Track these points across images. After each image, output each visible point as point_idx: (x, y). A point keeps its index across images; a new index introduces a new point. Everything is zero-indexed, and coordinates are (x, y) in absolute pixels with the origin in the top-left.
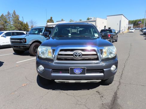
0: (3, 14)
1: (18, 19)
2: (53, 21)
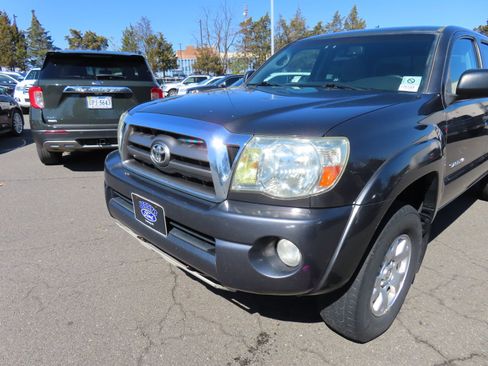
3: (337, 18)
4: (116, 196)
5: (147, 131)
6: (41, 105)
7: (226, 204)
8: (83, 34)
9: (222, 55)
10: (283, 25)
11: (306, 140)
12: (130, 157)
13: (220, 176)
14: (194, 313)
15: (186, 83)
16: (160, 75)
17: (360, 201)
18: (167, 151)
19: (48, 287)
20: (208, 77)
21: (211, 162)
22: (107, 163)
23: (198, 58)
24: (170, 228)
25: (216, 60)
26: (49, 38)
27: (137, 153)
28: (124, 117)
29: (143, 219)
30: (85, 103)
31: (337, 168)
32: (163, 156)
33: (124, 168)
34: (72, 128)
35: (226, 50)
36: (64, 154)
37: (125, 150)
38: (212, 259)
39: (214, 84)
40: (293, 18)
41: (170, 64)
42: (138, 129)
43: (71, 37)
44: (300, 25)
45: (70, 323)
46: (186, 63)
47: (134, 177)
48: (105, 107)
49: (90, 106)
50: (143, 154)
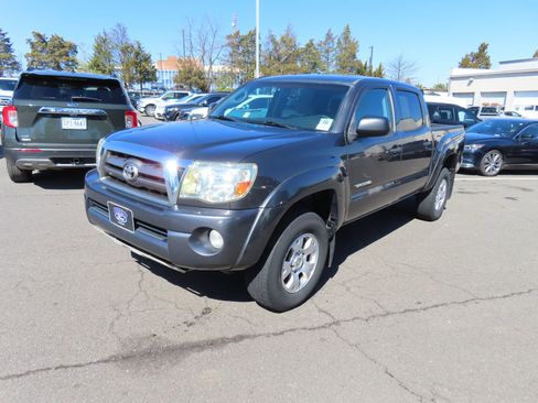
0: (311, 41)
1: (354, 56)
2: (487, 59)
3: (329, 36)
4: (94, 205)
5: (121, 155)
6: (15, 124)
7: (176, 207)
8: (48, 37)
9: (207, 68)
10: (273, 40)
11: (229, 165)
12: (107, 174)
13: (173, 189)
14: (156, 297)
15: (165, 99)
16: (137, 87)
17: (264, 205)
18: (136, 171)
19: (33, 281)
20: (190, 93)
21: (166, 179)
22: (87, 179)
23: (180, 72)
24: (137, 226)
25: (200, 75)
26: (7, 40)
27: (112, 171)
28: (102, 143)
29: (116, 221)
30: (60, 124)
31: (248, 183)
32: (133, 174)
33: (101, 183)
34: (45, 147)
35: (211, 63)
36: (34, 172)
37: (103, 169)
38: (165, 246)
39: (195, 102)
40: (284, 33)
41: (148, 75)
42: (113, 153)
43: (34, 40)
44: (291, 41)
45: (56, 304)
46: (167, 75)
47: (110, 190)
48: (80, 128)
49: (64, 127)
50: (118, 172)
